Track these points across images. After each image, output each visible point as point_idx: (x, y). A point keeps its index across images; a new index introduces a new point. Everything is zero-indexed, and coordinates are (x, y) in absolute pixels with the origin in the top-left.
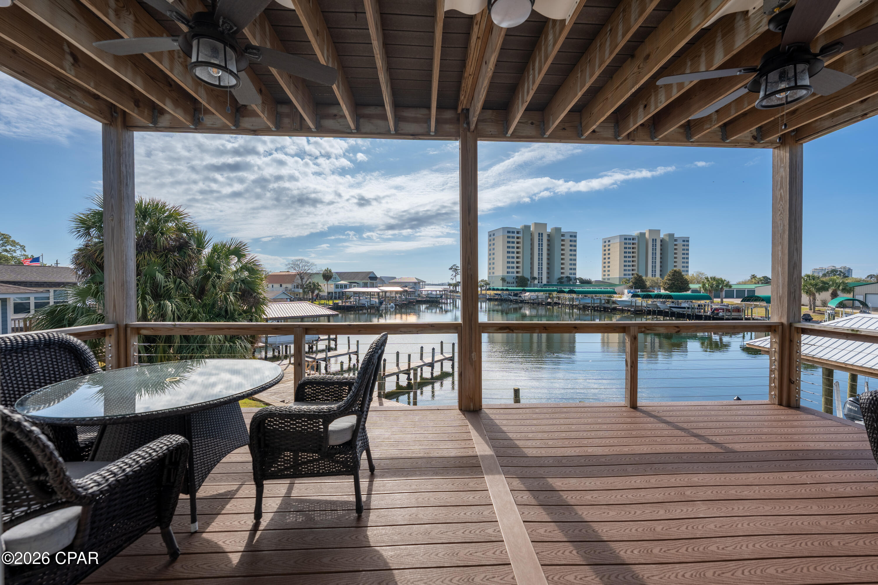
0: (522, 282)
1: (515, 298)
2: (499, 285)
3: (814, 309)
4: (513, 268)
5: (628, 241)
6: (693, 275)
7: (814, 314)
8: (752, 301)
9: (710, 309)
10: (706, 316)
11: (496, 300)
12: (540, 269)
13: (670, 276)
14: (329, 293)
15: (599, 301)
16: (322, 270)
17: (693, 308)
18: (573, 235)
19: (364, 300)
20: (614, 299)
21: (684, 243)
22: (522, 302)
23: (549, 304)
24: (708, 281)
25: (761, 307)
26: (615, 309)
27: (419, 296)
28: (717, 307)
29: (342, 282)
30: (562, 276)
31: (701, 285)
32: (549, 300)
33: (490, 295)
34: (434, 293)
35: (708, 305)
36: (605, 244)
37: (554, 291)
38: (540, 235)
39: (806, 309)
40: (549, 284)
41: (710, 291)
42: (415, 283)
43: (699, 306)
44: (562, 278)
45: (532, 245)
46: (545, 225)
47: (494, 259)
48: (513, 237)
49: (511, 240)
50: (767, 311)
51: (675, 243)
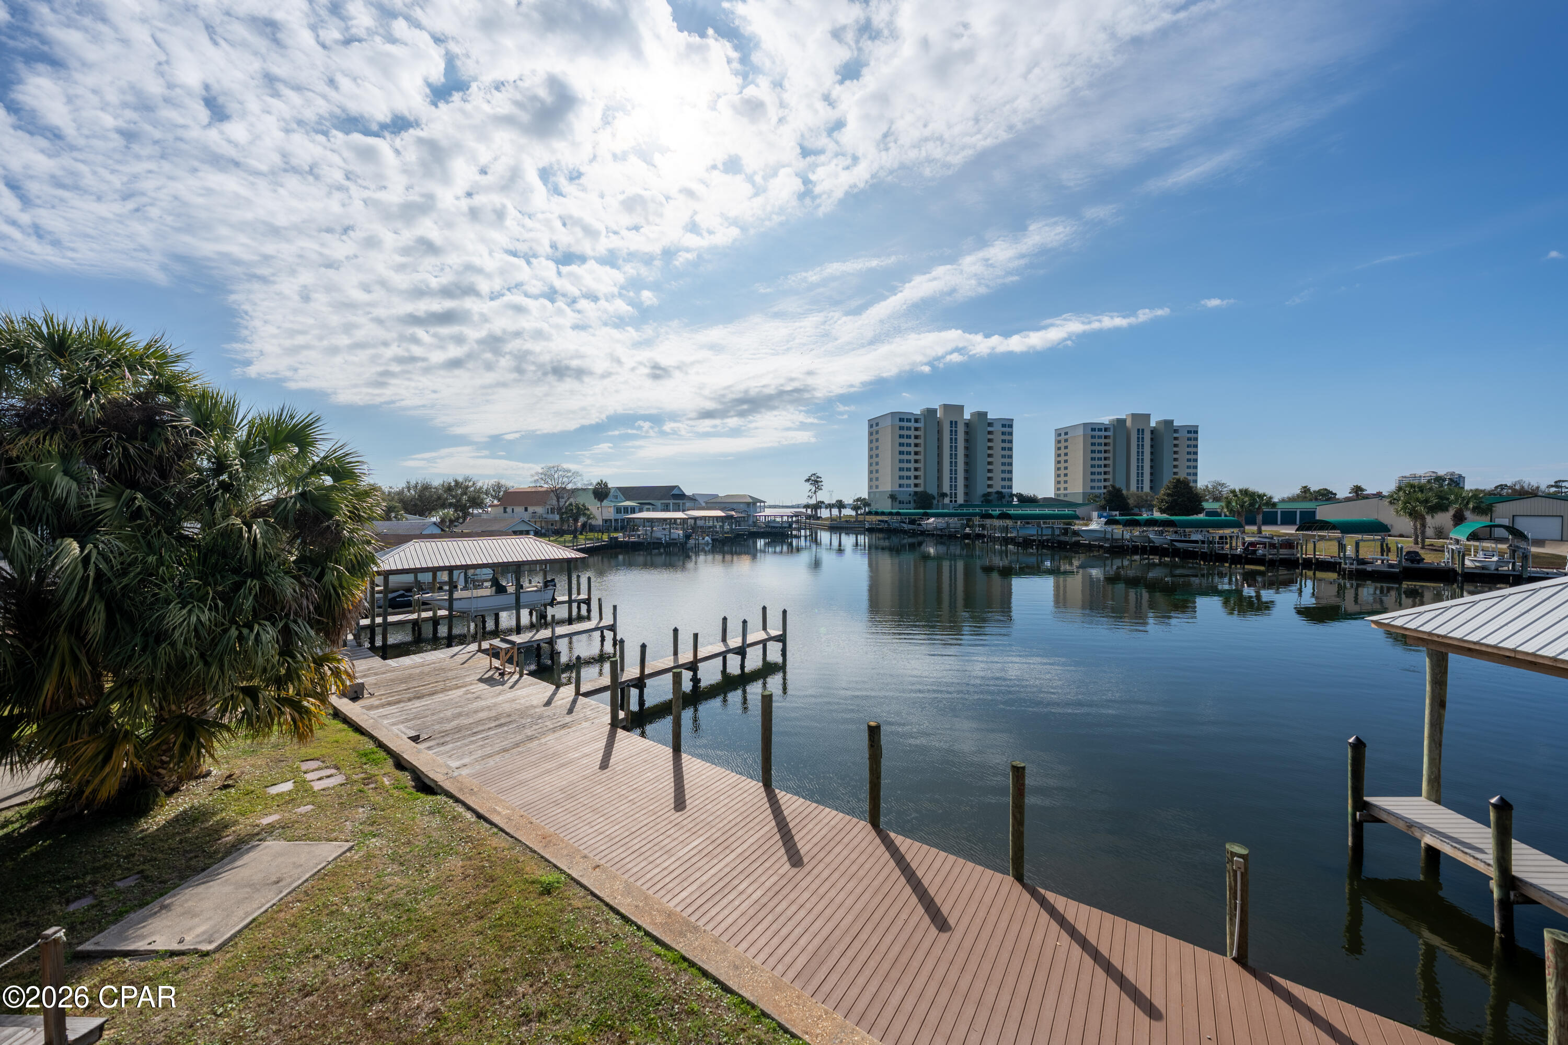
0: (924, 501)
1: (911, 527)
2: (886, 506)
3: (1424, 541)
4: (909, 478)
5: (1097, 433)
6: (1207, 487)
7: (1424, 550)
8: (1315, 530)
9: (1240, 544)
10: (1233, 556)
11: (881, 531)
12: (953, 479)
13: (1169, 488)
14: (606, 521)
15: (1049, 532)
16: (591, 484)
17: (1211, 542)
18: (1007, 423)
19: (659, 533)
20: (1076, 528)
21: (1190, 435)
22: (923, 533)
23: (967, 536)
24: (1236, 496)
25: (1330, 539)
26: (1077, 544)
27: (755, 524)
28: (1252, 539)
29: (628, 503)
30: (990, 490)
31: (1223, 504)
32: (967, 530)
33: (871, 523)
34: (778, 519)
35: (1237, 537)
36: (1059, 438)
37: (975, 515)
38: (953, 424)
39: (1408, 542)
40: (967, 504)
41: (1239, 513)
42: (748, 504)
43: (1221, 538)
44: (989, 494)
45: (940, 440)
46: (961, 408)
47: (877, 464)
48: (909, 429)
49: (905, 432)
50: (1342, 547)
51: (1175, 435)
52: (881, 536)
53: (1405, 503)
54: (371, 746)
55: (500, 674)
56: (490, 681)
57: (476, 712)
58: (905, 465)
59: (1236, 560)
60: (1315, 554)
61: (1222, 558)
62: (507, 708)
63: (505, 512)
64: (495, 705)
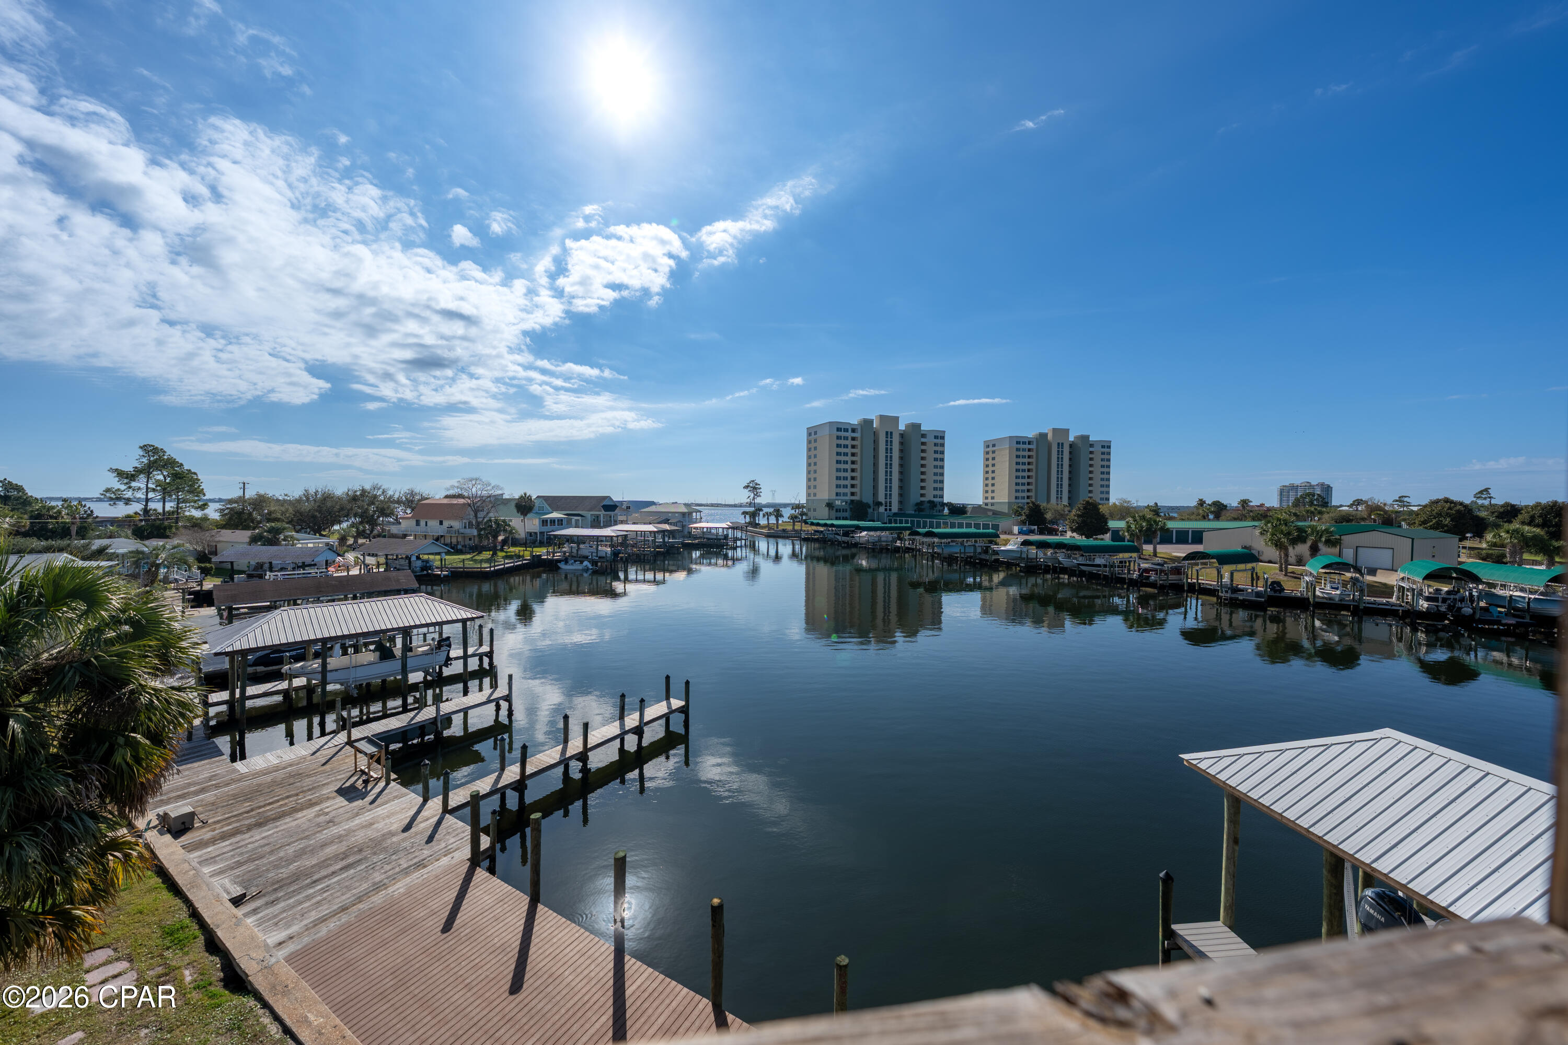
0: (859, 510)
1: (845, 539)
2: (822, 515)
3: (1286, 568)
4: (845, 486)
5: (1021, 446)
7: (1285, 578)
9: (1136, 568)
10: (1131, 580)
11: (817, 541)
12: (888, 488)
13: (1081, 509)
14: (530, 535)
15: (972, 550)
16: (514, 497)
17: (1112, 566)
18: (940, 435)
19: (586, 551)
20: (995, 547)
21: (1103, 450)
22: (856, 545)
23: (897, 549)
24: (1135, 521)
25: (1211, 569)
26: (997, 561)
27: (690, 535)
28: (1147, 566)
29: (555, 515)
30: (923, 499)
31: (1124, 525)
32: (898, 544)
33: (807, 532)
34: (714, 531)
35: (1135, 562)
36: (988, 449)
38: (889, 434)
39: (1275, 568)
40: (901, 513)
41: (1138, 537)
42: (683, 514)
43: (1121, 562)
44: (922, 503)
45: (876, 450)
46: (897, 419)
47: (815, 472)
48: (846, 438)
49: (842, 442)
50: (1220, 576)
51: (1091, 449)
52: (817, 545)
53: (1272, 535)
54: (183, 915)
55: (364, 781)
56: (349, 793)
57: (324, 845)
58: (842, 474)
59: (1133, 584)
60: (1198, 579)
61: (1122, 581)
62: (360, 837)
63: (418, 523)
64: (349, 832)
